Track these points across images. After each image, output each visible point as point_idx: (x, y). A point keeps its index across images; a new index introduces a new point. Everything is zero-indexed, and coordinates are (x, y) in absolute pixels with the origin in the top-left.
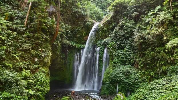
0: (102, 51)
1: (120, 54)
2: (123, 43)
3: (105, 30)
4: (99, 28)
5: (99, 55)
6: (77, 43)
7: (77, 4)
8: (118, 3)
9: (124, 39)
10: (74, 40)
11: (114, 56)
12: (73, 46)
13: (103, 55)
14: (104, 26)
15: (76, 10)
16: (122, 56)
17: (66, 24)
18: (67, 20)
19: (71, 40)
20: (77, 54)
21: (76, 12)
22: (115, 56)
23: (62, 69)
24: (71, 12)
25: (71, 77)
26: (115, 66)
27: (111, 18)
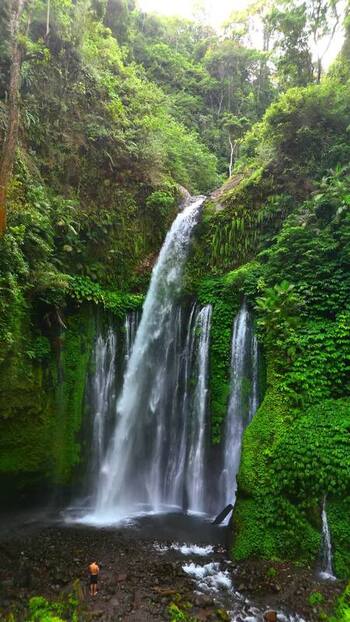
1: (319, 341)
2: (330, 292)
3: (237, 231)
4: (208, 218)
6: (106, 285)
7: (107, 106)
8: (302, 105)
9: (336, 268)
10: (95, 272)
11: (292, 351)
12: (89, 299)
13: (230, 342)
14: (228, 211)
15: (104, 132)
16: (331, 353)
17: (57, 193)
18: (62, 178)
19: (79, 273)
20: (105, 337)
21: (101, 142)
22: (298, 351)
23: (34, 415)
24: (83, 142)
25: (78, 447)
26: (297, 405)
27: (265, 175)
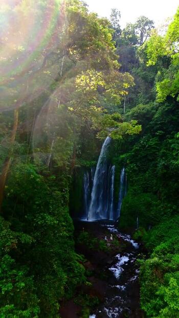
0: (118, 171)
1: (141, 179)
5: (115, 176)
6: (86, 160)
11: (134, 181)
12: (82, 165)
13: (120, 177)
16: (143, 182)
26: (134, 194)
